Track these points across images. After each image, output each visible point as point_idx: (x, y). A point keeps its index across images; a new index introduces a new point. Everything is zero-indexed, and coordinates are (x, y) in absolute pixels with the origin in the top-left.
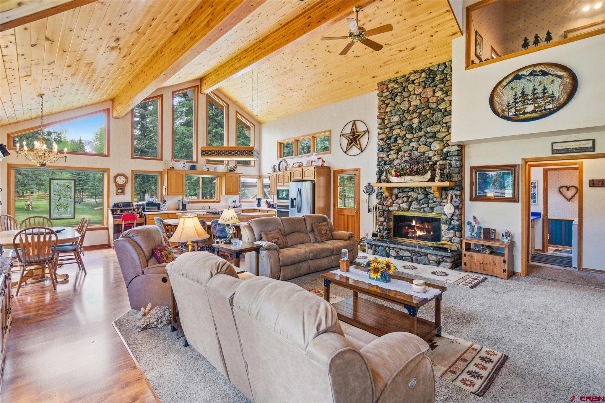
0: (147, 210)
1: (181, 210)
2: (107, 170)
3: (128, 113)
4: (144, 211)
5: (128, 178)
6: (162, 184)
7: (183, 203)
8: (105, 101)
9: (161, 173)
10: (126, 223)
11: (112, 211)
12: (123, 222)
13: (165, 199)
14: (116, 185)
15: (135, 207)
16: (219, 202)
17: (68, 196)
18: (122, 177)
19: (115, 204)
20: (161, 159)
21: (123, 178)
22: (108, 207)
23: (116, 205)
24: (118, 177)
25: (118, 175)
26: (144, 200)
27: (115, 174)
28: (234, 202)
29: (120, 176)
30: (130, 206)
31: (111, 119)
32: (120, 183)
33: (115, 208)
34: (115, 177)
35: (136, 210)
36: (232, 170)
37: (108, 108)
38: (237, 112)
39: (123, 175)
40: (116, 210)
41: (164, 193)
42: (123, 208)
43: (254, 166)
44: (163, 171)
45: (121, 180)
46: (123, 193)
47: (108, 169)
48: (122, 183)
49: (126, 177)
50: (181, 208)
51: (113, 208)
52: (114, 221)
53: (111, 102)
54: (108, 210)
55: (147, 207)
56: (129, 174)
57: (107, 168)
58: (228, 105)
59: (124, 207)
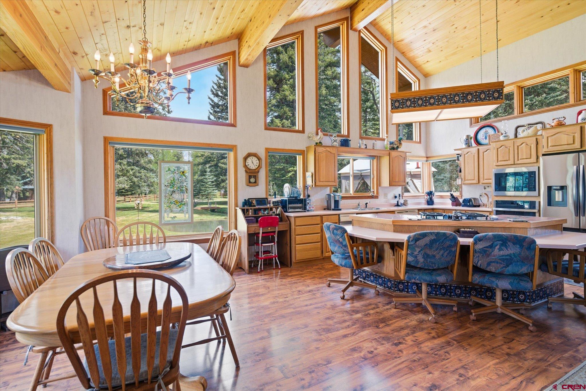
0: (290, 210)
1: (333, 210)
2: (232, 148)
3: (258, 58)
4: (285, 212)
5: (261, 159)
6: (305, 170)
7: (335, 198)
8: (228, 39)
9: (302, 153)
10: (265, 231)
11: (243, 211)
12: (261, 229)
13: (310, 193)
14: (246, 171)
15: (272, 205)
16: (376, 197)
17: (184, 189)
18: (254, 158)
19: (245, 200)
20: (303, 132)
21: (255, 160)
22: (236, 205)
23: (248, 203)
24: (249, 159)
25: (249, 155)
26: (282, 195)
27: (245, 154)
28: (396, 197)
29: (251, 157)
30: (265, 204)
31: (238, 68)
32: (251, 168)
33: (246, 207)
34: (245, 159)
35: (274, 210)
36: (395, 146)
37: (233, 50)
38: (397, 60)
39: (255, 155)
40: (248, 210)
41: (309, 182)
42: (257, 207)
43: (420, 142)
44: (305, 149)
45: (253, 163)
46: (256, 183)
47: (235, 146)
48: (254, 168)
49: (259, 159)
50: (333, 207)
51: (244, 206)
52: (248, 227)
53: (236, 41)
54: (236, 210)
55: (290, 205)
56: (262, 154)
57: (234, 144)
58: (386, 49)
59: (258, 204)
